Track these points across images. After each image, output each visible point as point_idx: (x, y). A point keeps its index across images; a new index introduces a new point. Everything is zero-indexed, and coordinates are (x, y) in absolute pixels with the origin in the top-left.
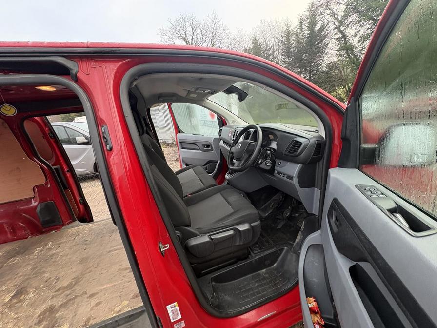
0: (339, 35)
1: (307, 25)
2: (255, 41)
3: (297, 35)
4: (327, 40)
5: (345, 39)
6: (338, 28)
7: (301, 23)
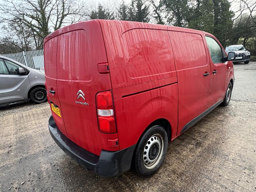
0: (156, 15)
1: (136, 4)
2: (100, 7)
3: (131, 9)
4: (148, 16)
5: (160, 18)
6: (155, 11)
7: (133, 3)
